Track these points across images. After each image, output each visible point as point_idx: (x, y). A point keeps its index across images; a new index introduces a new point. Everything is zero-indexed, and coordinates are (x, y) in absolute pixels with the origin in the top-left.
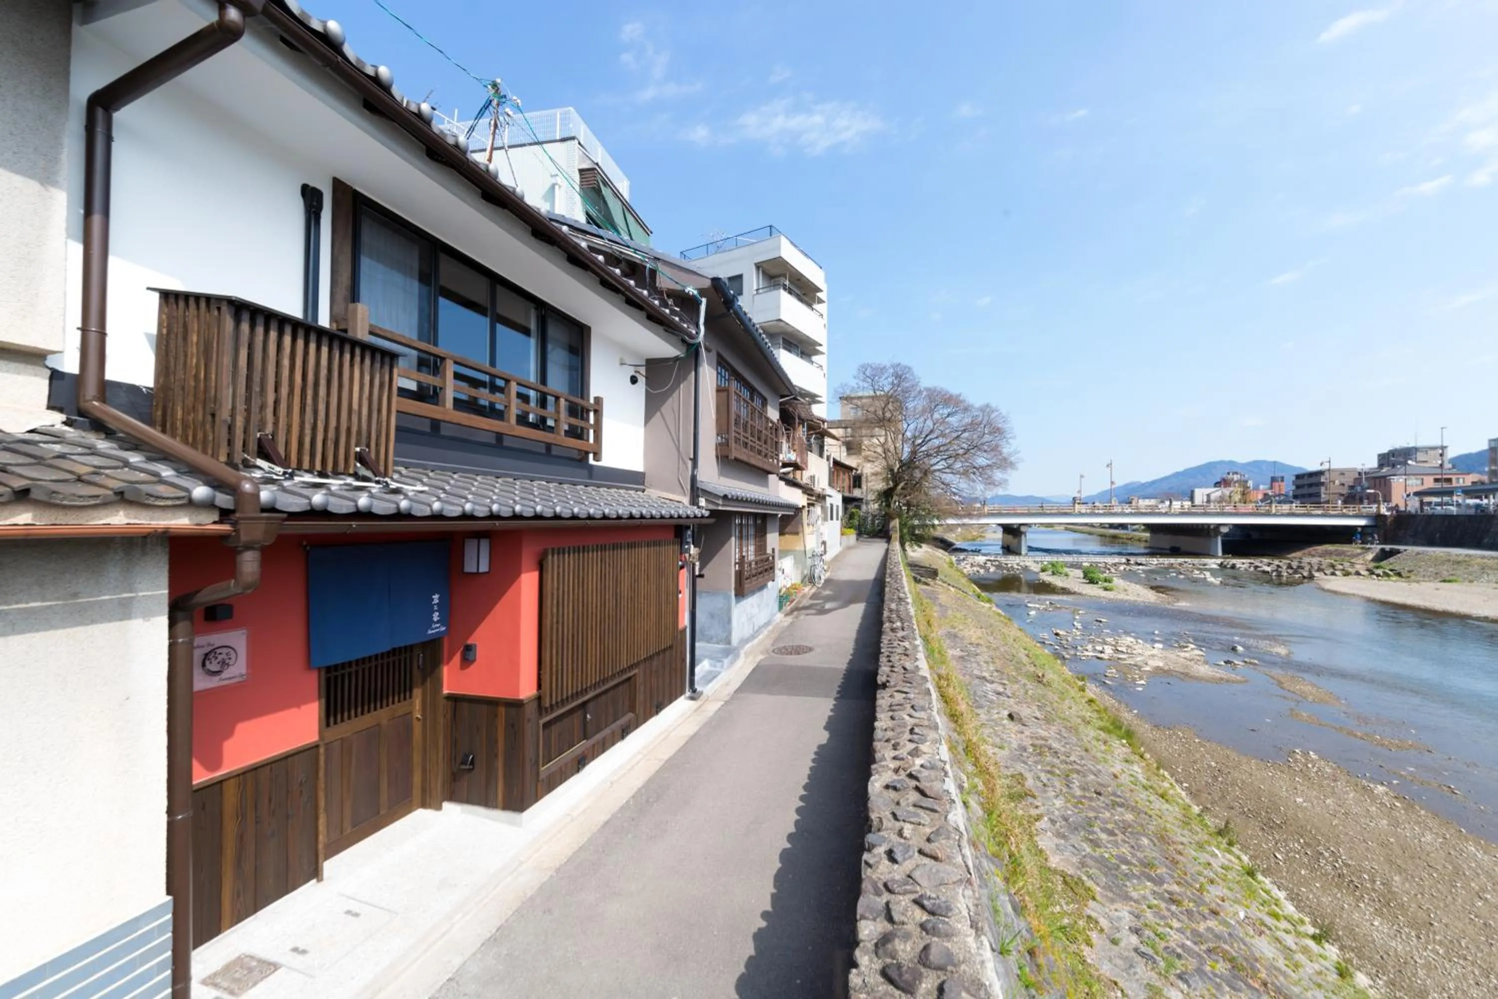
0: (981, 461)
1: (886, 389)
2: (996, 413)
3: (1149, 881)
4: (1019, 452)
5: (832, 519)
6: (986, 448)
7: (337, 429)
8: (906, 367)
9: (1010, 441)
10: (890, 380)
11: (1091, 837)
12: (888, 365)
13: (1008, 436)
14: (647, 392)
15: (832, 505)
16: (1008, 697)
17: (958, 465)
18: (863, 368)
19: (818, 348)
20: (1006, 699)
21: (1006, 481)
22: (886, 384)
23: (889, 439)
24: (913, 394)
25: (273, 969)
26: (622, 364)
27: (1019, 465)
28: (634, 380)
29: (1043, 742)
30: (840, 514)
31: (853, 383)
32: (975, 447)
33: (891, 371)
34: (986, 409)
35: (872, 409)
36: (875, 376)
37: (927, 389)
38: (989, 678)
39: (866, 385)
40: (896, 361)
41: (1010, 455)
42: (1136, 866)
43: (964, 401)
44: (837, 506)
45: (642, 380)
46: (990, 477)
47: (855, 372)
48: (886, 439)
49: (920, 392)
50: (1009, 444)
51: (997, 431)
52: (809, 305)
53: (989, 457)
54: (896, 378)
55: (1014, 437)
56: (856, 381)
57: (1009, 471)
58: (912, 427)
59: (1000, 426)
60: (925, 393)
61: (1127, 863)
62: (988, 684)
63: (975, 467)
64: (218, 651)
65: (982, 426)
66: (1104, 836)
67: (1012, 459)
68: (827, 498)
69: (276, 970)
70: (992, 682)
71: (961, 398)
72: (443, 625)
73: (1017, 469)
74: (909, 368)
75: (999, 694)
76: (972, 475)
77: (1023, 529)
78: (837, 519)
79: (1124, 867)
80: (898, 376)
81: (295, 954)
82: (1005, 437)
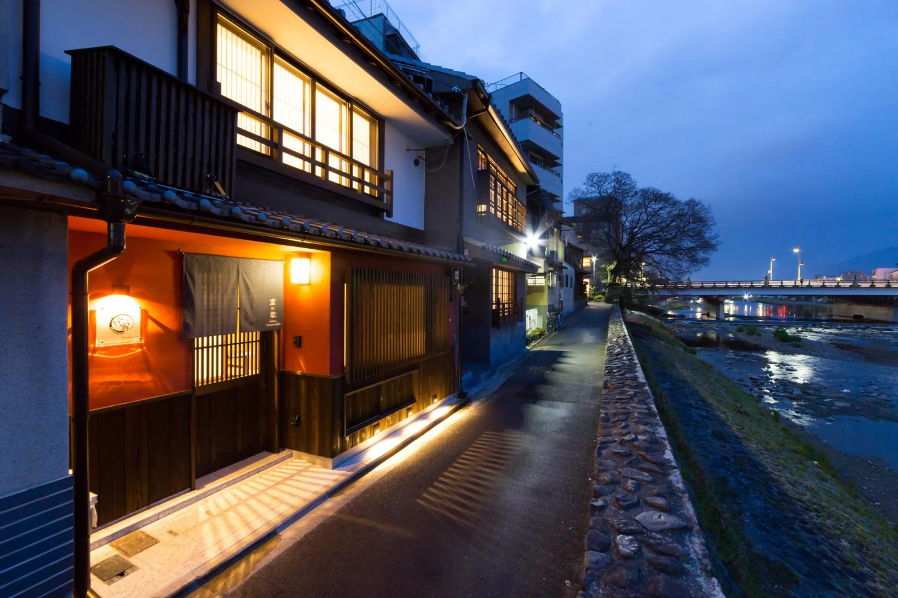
0: (687, 244)
1: (609, 191)
2: (700, 206)
3: (851, 576)
4: (719, 236)
5: (567, 286)
6: (691, 234)
7: (193, 159)
8: (625, 174)
9: (712, 227)
10: (613, 184)
11: (791, 533)
12: (611, 173)
13: (710, 224)
14: (426, 171)
15: (567, 276)
16: (711, 420)
17: (668, 247)
18: (591, 177)
19: (557, 161)
20: (709, 421)
21: (707, 259)
22: (609, 187)
23: (612, 228)
24: (631, 194)
25: (154, 542)
26: (408, 150)
27: (720, 247)
28: (416, 163)
29: (744, 455)
30: (573, 283)
31: (583, 188)
32: (682, 232)
33: (613, 177)
34: (692, 203)
35: (598, 207)
36: (600, 182)
37: (643, 191)
38: (695, 405)
39: (593, 189)
40: (617, 170)
41: (711, 238)
42: (837, 562)
43: (672, 198)
44: (571, 278)
45: (423, 163)
46: (694, 256)
47: (585, 180)
48: (610, 229)
49: (636, 193)
50: (710, 229)
51: (701, 220)
52: (551, 130)
53: (693, 241)
54: (617, 183)
55: (715, 224)
56: (585, 186)
57: (710, 251)
58: (630, 219)
59: (702, 215)
60: (640, 194)
61: (829, 559)
62: (693, 410)
63: (682, 249)
64: (121, 317)
65: (688, 217)
66: (804, 534)
67: (713, 242)
68: (564, 270)
69: (156, 543)
70: (697, 408)
71: (670, 196)
72: (279, 322)
73: (717, 250)
74: (628, 175)
75: (703, 417)
76: (679, 256)
77: (721, 299)
78: (571, 287)
79: (825, 561)
80: (617, 181)
81: (170, 535)
82: (707, 225)
